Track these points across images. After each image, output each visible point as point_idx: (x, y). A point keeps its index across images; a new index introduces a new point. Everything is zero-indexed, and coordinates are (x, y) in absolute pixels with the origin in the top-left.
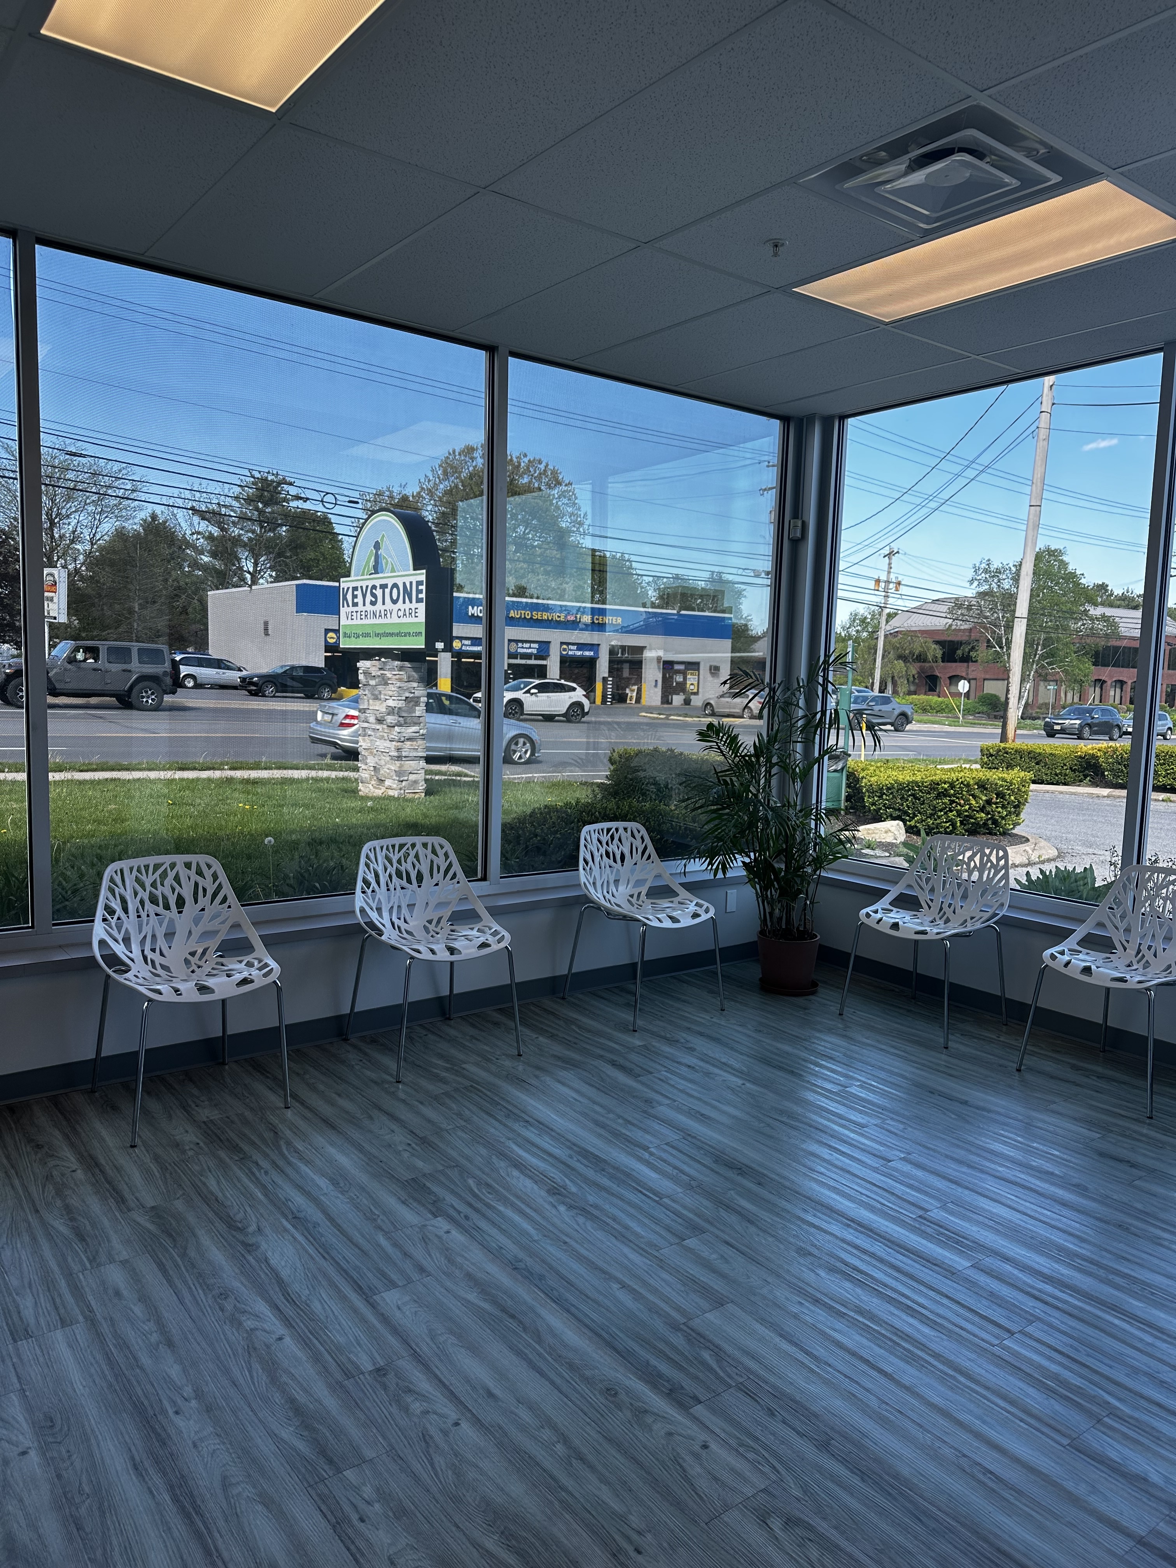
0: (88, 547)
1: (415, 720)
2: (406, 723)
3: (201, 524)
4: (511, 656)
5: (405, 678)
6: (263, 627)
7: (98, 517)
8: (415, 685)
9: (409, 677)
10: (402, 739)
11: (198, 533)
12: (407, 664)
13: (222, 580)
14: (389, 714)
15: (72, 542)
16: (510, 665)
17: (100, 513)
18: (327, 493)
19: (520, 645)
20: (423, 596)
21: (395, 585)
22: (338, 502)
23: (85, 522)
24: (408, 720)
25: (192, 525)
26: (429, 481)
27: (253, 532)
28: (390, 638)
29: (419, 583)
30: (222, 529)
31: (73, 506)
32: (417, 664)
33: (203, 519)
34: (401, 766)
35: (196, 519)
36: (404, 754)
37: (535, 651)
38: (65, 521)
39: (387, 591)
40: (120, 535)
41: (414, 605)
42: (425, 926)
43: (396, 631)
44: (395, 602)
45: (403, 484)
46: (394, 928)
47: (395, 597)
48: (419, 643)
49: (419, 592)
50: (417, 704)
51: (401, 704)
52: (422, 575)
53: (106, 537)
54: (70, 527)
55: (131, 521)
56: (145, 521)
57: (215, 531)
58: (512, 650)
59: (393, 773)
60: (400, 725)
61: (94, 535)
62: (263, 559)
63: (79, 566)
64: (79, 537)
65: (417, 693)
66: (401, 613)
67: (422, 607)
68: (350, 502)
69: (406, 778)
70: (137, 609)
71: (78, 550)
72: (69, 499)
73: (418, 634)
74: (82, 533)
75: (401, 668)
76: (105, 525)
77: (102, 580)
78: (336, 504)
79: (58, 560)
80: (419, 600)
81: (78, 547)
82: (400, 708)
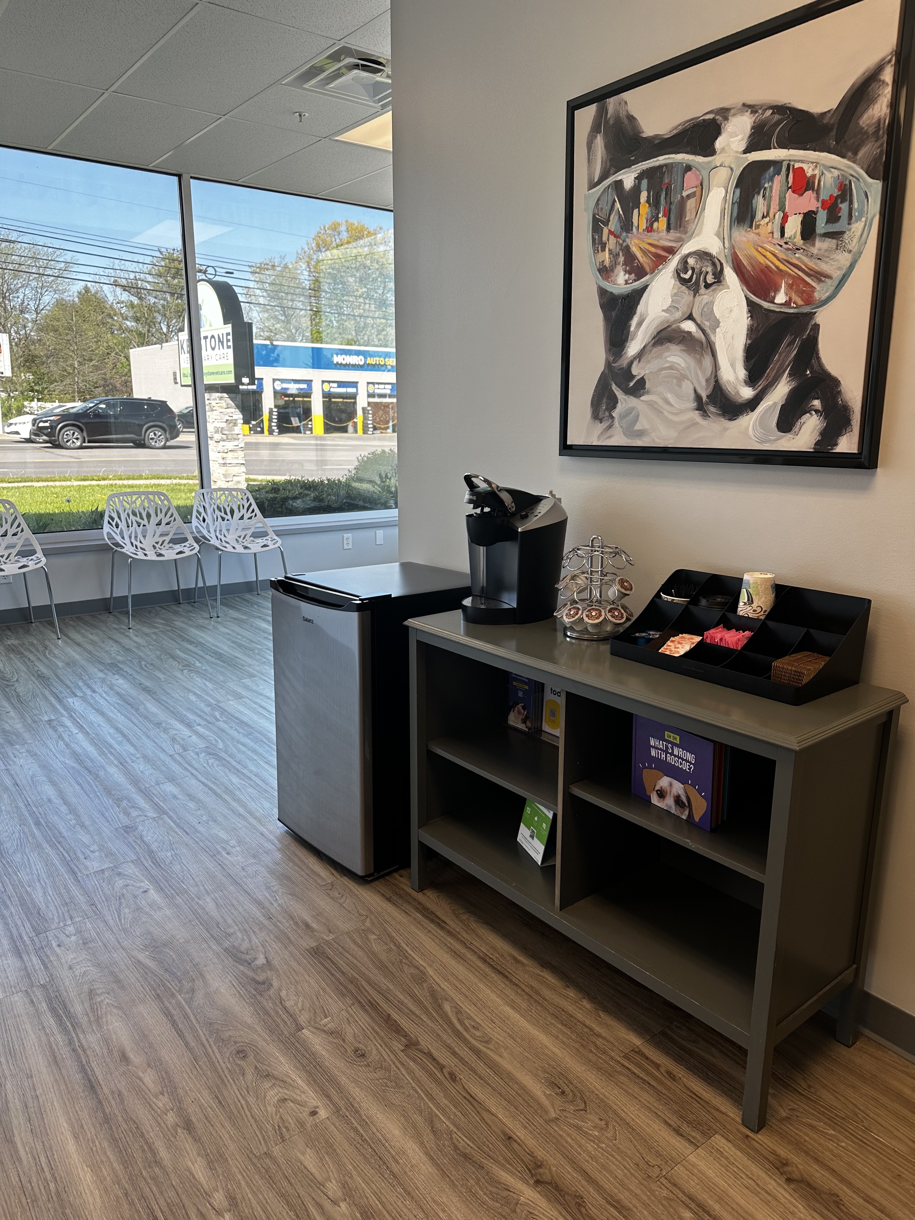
0: (34, 316)
1: (235, 437)
2: (228, 439)
3: (123, 295)
4: (370, 395)
5: (224, 405)
6: (172, 377)
7: (40, 291)
8: (233, 410)
9: (228, 405)
10: (226, 451)
11: (123, 302)
12: (225, 395)
13: (144, 340)
14: (216, 433)
15: (22, 312)
16: (369, 404)
17: (42, 288)
18: (209, 266)
19: (376, 386)
20: (231, 343)
21: (213, 337)
22: (218, 274)
23: (30, 296)
24: (230, 437)
25: (115, 296)
26: (305, 252)
27: (165, 299)
28: (212, 376)
29: (228, 334)
30: (140, 298)
31: (19, 282)
32: (233, 395)
33: (125, 290)
34: (227, 471)
35: (118, 290)
36: (228, 462)
37: (388, 392)
38: (14, 295)
39: (208, 340)
40: (60, 304)
41: (226, 350)
42: (154, 546)
43: (215, 371)
44: (213, 349)
45: (283, 256)
46: (133, 546)
47: (213, 346)
48: (230, 379)
49: (228, 341)
50: (235, 424)
51: (224, 425)
52: (229, 328)
53: (48, 308)
54: (19, 300)
55: (66, 294)
56: (79, 293)
57: (136, 301)
58: (371, 391)
59: (222, 476)
60: (224, 441)
61: (38, 306)
62: (174, 321)
63: (28, 332)
64: (27, 308)
65: (235, 417)
66: (218, 357)
67: (231, 352)
68: (227, 273)
69: (231, 479)
70: (76, 366)
71: (27, 319)
72: (15, 277)
73: (230, 372)
74: (28, 304)
75: (221, 398)
76: (46, 298)
77: (48, 343)
78: (215, 275)
79: (11, 328)
80: (229, 347)
81: (27, 316)
82: (222, 428)
